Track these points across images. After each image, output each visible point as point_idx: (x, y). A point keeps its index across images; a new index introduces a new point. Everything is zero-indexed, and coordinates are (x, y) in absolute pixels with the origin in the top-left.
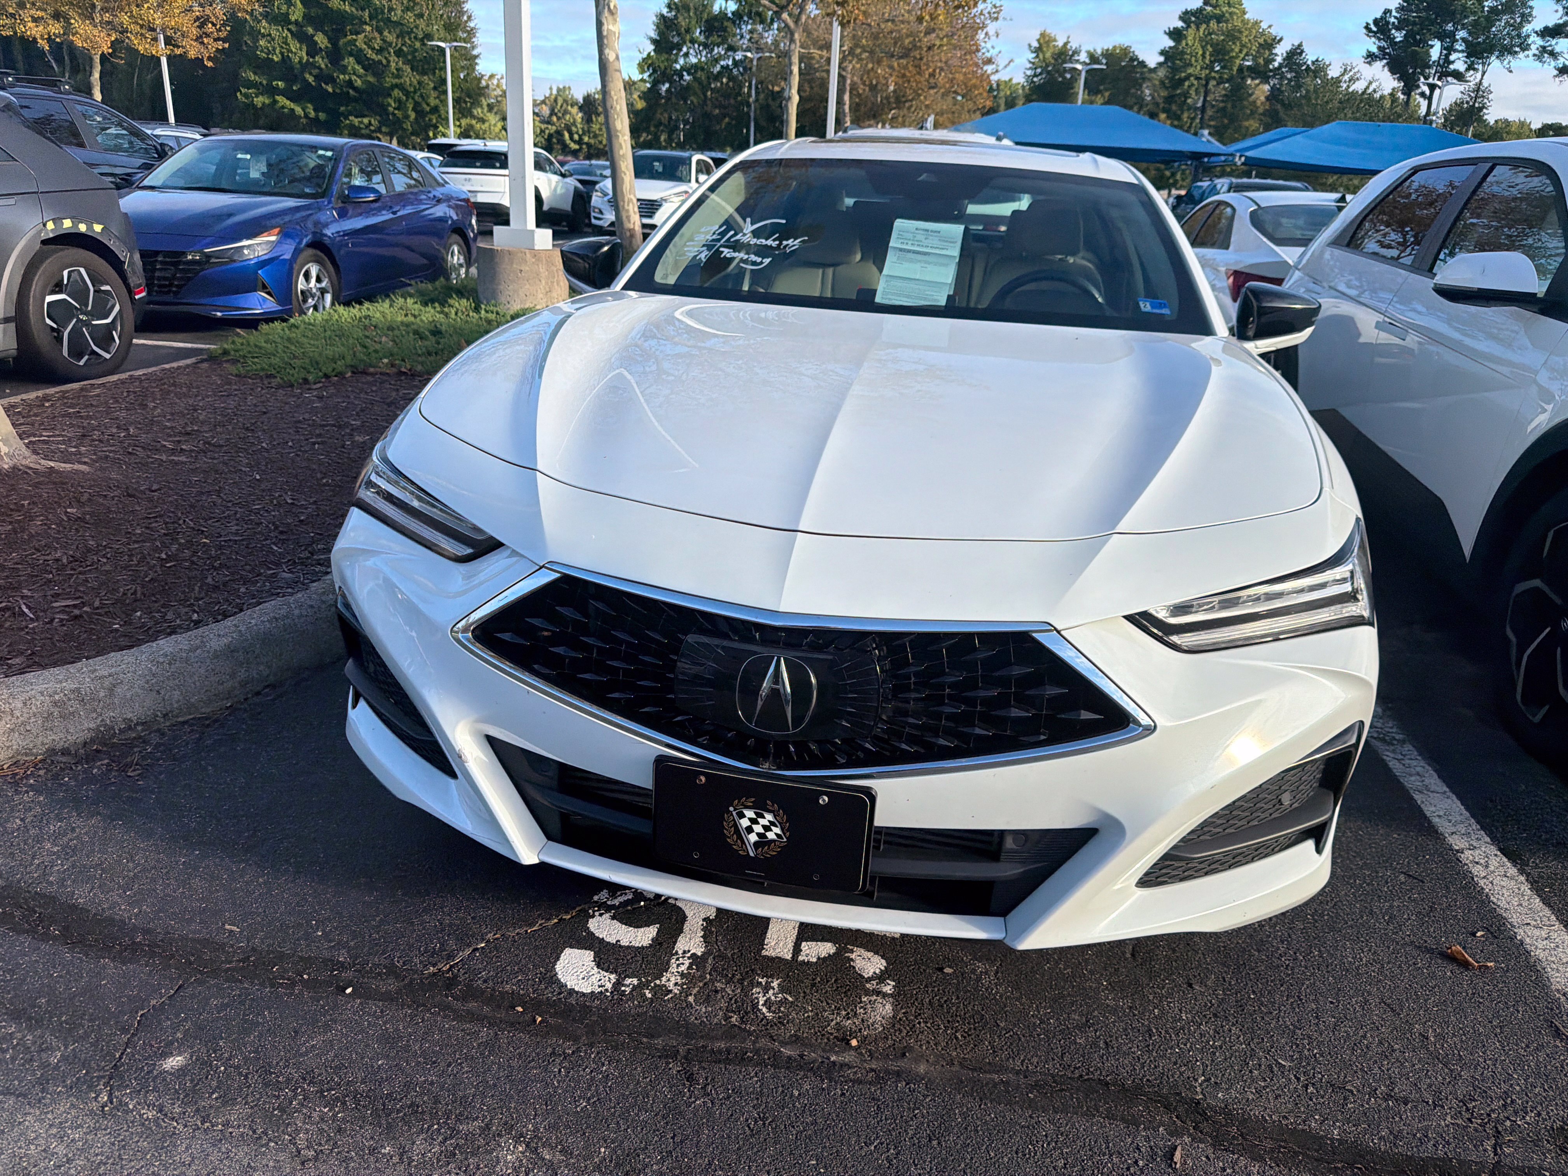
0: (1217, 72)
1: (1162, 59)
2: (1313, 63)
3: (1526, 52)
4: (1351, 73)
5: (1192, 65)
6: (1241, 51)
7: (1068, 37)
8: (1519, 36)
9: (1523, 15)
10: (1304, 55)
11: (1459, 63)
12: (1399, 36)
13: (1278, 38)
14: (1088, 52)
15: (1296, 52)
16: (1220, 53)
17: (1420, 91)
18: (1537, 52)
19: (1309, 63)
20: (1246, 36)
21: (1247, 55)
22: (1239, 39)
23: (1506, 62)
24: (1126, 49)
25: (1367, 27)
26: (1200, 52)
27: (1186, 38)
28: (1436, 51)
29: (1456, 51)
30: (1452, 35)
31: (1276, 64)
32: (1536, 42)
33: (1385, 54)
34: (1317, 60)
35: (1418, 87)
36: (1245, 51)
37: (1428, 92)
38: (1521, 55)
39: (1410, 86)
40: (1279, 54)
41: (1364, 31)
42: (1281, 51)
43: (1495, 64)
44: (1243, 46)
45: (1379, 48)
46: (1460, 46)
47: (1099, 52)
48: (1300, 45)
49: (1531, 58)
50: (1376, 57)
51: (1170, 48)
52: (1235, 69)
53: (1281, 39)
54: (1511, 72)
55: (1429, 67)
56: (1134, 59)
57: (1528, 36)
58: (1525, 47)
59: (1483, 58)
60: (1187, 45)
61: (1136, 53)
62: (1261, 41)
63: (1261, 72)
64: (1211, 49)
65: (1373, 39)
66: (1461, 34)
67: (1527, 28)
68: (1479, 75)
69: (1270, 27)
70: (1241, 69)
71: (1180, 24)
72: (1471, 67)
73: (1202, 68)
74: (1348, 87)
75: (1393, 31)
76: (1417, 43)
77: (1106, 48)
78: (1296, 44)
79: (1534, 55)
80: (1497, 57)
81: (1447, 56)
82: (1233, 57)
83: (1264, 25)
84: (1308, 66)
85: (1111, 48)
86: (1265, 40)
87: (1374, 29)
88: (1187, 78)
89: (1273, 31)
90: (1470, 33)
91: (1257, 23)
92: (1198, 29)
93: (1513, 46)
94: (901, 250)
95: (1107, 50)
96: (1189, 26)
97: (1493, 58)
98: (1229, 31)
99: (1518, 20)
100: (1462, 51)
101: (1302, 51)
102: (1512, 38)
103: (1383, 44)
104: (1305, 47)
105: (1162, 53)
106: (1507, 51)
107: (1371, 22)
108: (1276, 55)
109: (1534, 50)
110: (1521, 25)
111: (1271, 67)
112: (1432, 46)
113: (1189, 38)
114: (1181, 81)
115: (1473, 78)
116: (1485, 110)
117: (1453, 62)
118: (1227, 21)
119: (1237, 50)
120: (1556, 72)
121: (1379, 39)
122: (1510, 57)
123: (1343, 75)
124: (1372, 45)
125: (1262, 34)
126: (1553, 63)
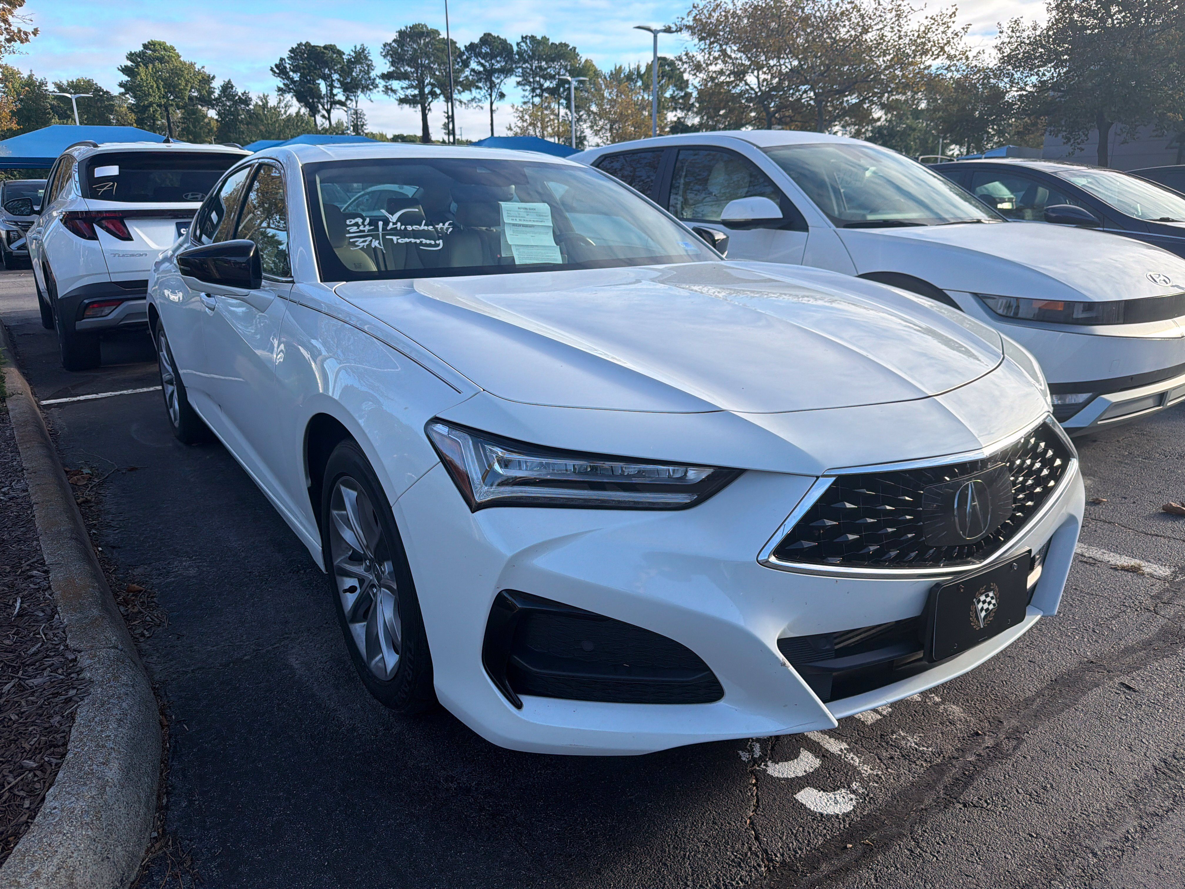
0: (172, 100)
1: (122, 90)
2: (243, 94)
3: (377, 89)
4: (285, 102)
5: (151, 95)
6: (186, 85)
7: (31, 71)
8: (370, 78)
9: (368, 66)
10: (234, 89)
11: (340, 96)
12: (296, 77)
13: (211, 76)
14: (55, 84)
15: (227, 87)
16: (171, 86)
17: (321, 114)
18: (384, 89)
19: (240, 94)
20: (188, 74)
21: (192, 87)
22: (182, 76)
23: (367, 95)
24: (89, 81)
25: (272, 69)
26: (155, 86)
27: (139, 74)
28: (323, 87)
29: (335, 87)
30: (330, 76)
31: (216, 95)
32: (381, 83)
33: (290, 89)
34: (245, 92)
35: (319, 111)
36: (190, 85)
37: (326, 115)
38: (375, 91)
39: (314, 111)
40: (216, 87)
41: (271, 72)
42: (217, 85)
43: (361, 97)
44: (187, 81)
45: (284, 84)
46: (337, 84)
47: (65, 83)
48: (229, 82)
49: (381, 93)
50: (285, 91)
51: (127, 81)
52: (186, 98)
53: (214, 77)
54: (372, 101)
55: (323, 98)
56: (98, 90)
57: (375, 79)
58: (376, 86)
59: (353, 92)
60: (142, 79)
61: (99, 85)
62: (200, 78)
63: (209, 102)
64: (162, 83)
65: (279, 79)
66: (335, 76)
67: (373, 74)
68: (354, 103)
69: (203, 67)
70: (191, 98)
71: (129, 63)
72: (347, 98)
73: (160, 98)
74: (286, 112)
75: (291, 73)
76: (309, 82)
77: (70, 80)
78: (227, 80)
79: (383, 91)
80: (362, 92)
81: (331, 90)
82: (182, 89)
83: (198, 67)
84: (239, 97)
85: (75, 81)
86: (203, 78)
87: (277, 71)
88: (151, 104)
89: (207, 71)
90: (340, 75)
91: (192, 65)
92: (147, 67)
93: (369, 85)
94: (514, 225)
95: (72, 82)
96: (137, 65)
97: (359, 92)
98: (172, 70)
99: (366, 68)
100: (339, 88)
101: (232, 87)
102: (366, 80)
103: (286, 82)
104: (233, 83)
105: (121, 85)
106: (365, 88)
107: (274, 67)
108: (214, 88)
109: (381, 88)
110: (368, 73)
111: (213, 97)
112: (319, 84)
113: (143, 74)
114: (146, 108)
115: (351, 104)
116: (365, 127)
117: (336, 95)
118: (168, 62)
119: (183, 84)
120: (397, 102)
121: (283, 79)
122: (368, 92)
123: (279, 103)
124: (279, 82)
125: (199, 73)
126: (395, 96)
